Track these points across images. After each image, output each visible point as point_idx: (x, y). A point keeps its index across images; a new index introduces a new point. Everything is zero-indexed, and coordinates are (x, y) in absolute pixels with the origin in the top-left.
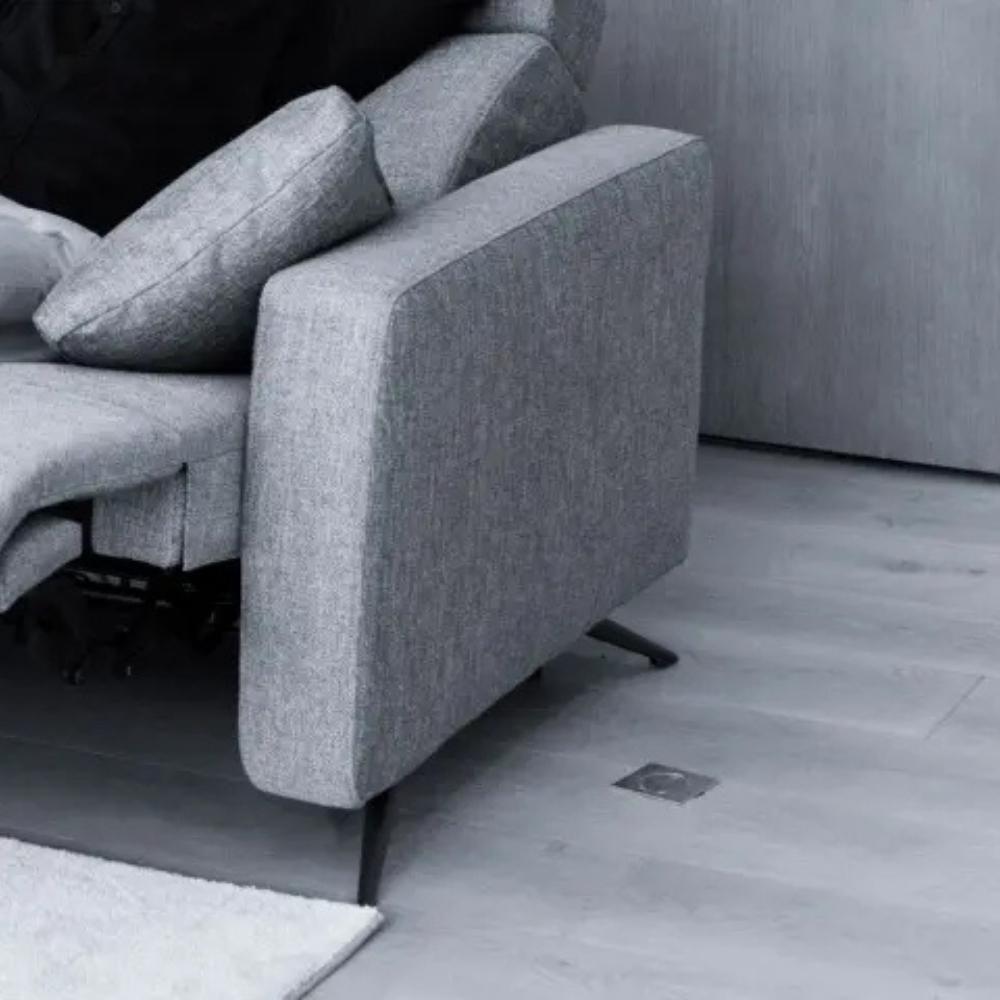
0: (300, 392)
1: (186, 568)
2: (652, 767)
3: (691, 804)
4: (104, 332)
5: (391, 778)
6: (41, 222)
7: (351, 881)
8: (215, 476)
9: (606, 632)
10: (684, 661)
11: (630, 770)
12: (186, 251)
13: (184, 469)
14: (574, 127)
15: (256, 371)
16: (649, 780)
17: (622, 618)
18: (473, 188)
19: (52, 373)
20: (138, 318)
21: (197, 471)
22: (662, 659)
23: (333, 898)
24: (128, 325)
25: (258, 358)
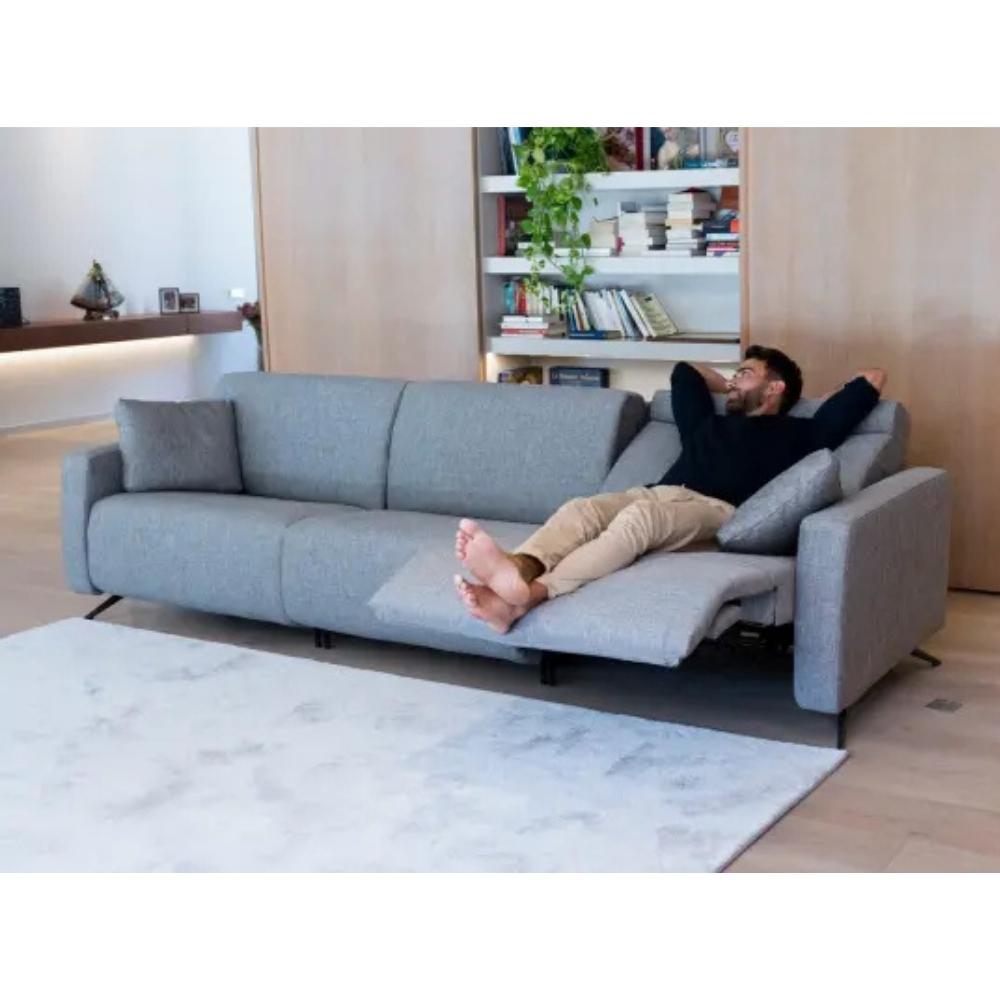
0: (816, 560)
1: (777, 624)
2: (937, 700)
3: (957, 712)
4: (743, 540)
5: (846, 705)
6: (714, 502)
7: (835, 740)
8: (784, 593)
9: (917, 653)
10: (943, 663)
11: (931, 700)
12: (773, 509)
13: (775, 589)
14: (902, 467)
15: (799, 553)
16: (938, 705)
17: (923, 648)
18: (874, 487)
19: (723, 556)
20: (755, 535)
21: (780, 588)
22: (935, 663)
23: (830, 747)
24: (752, 537)
25: (801, 548)
